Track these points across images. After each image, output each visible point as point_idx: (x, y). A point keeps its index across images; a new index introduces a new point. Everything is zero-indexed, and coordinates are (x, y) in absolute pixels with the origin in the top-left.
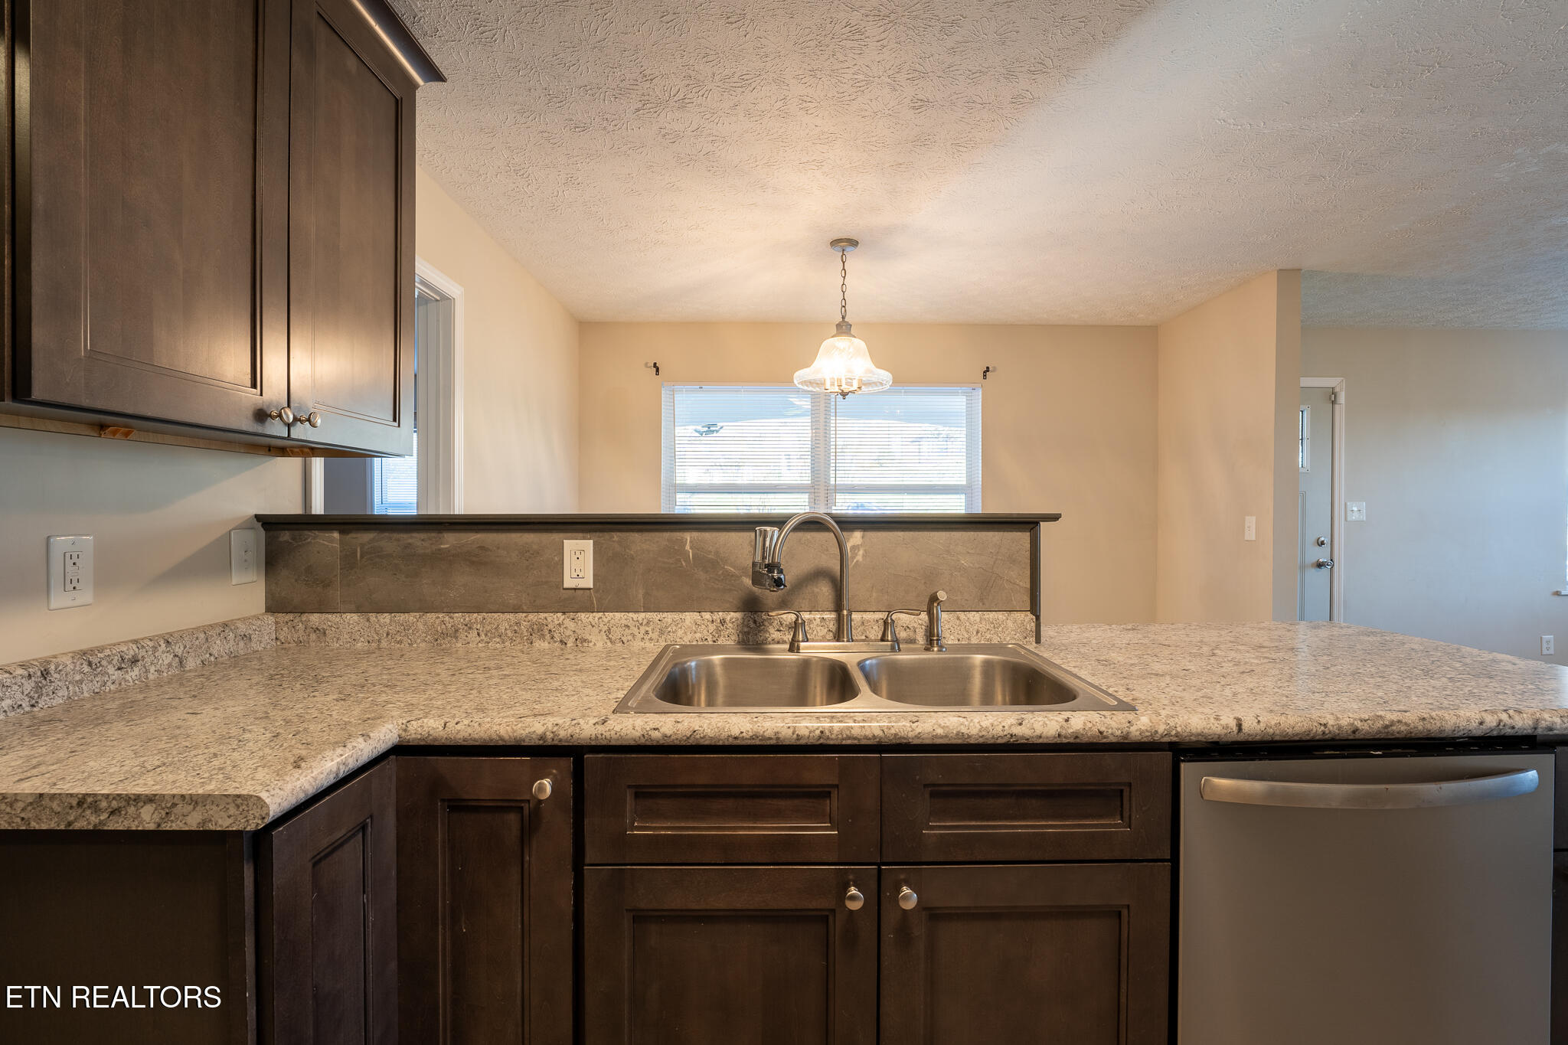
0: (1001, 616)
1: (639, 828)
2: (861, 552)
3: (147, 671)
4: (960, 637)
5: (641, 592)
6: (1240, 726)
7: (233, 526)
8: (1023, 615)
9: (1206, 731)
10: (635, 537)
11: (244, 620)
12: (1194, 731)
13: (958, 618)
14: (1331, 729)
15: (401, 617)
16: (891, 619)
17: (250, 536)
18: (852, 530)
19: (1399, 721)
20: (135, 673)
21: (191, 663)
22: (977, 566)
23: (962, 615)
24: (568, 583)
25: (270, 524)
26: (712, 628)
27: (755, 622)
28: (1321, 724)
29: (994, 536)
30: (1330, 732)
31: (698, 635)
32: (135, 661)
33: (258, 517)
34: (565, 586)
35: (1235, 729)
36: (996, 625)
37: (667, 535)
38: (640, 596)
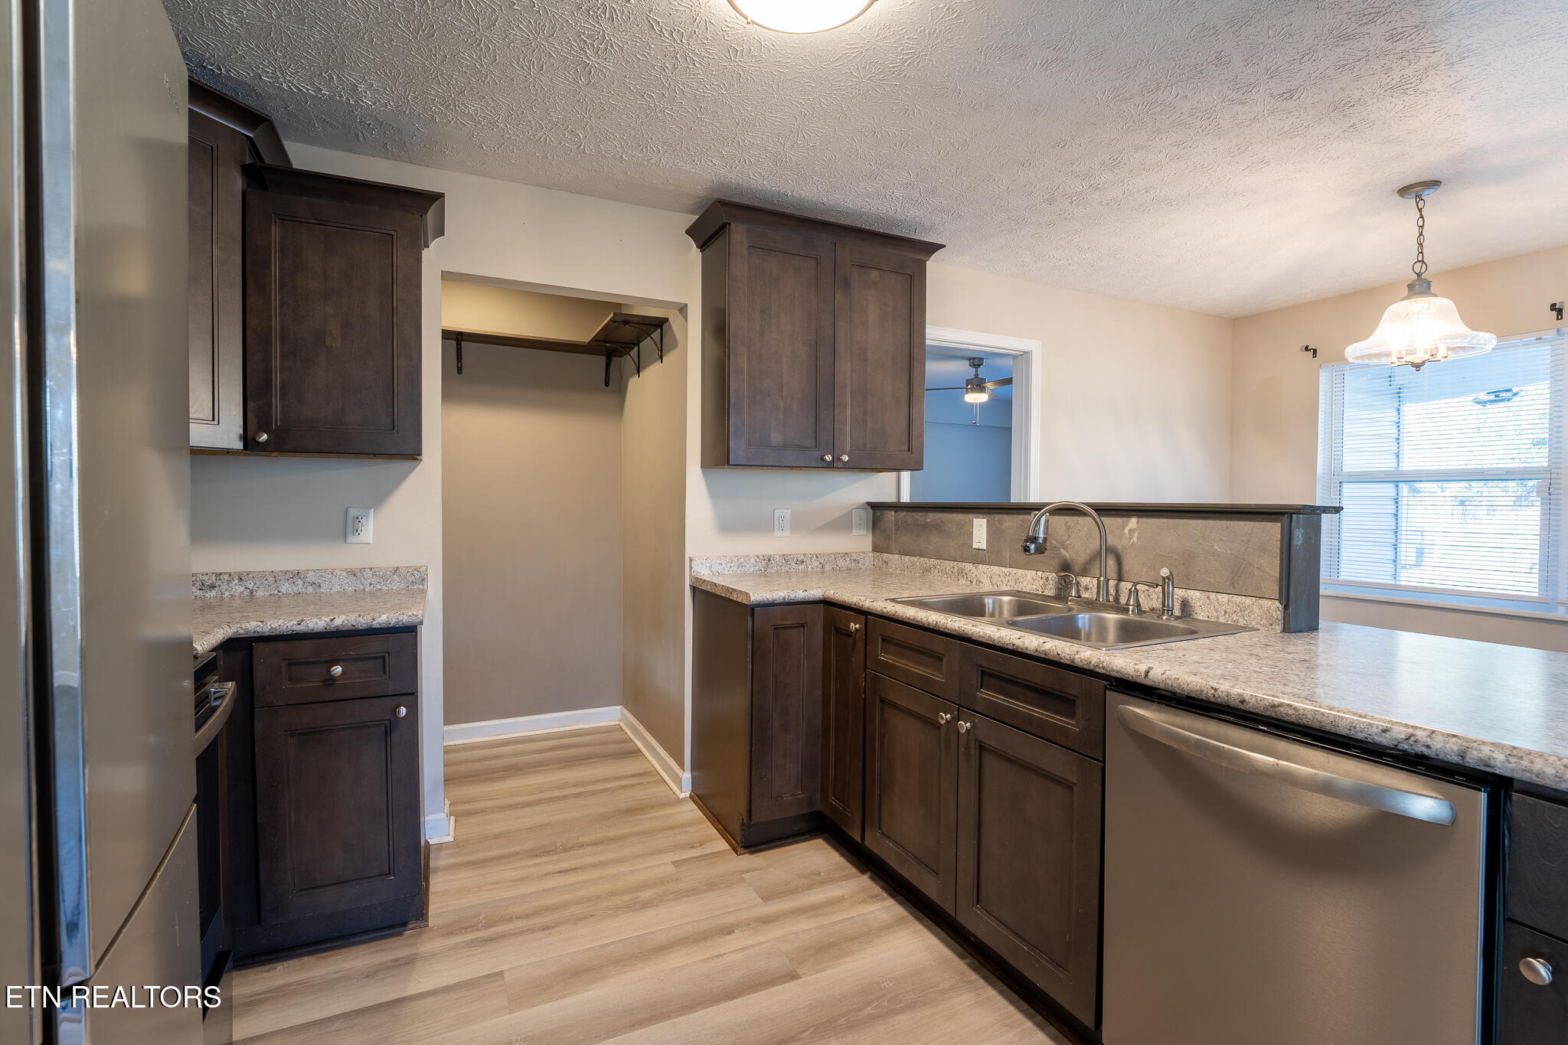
0: (1248, 601)
1: (883, 656)
2: (1136, 535)
3: (807, 567)
4: (1210, 615)
5: (1008, 554)
6: (1147, 673)
7: (854, 507)
8: (1270, 602)
9: (1122, 670)
10: (1006, 517)
11: (856, 553)
12: (1114, 668)
13: (1208, 598)
14: (1220, 694)
15: (912, 558)
16: (1135, 588)
17: (862, 513)
18: (1130, 516)
19: (1289, 705)
20: (802, 567)
21: (827, 568)
22: (1229, 552)
23: (1213, 596)
24: (975, 546)
25: (876, 507)
26: (1041, 582)
27: (1065, 581)
28: (1212, 688)
29: (1245, 525)
30: (1219, 697)
31: (1034, 587)
32: (802, 562)
33: (868, 503)
34: (974, 547)
35: (1143, 674)
36: (1243, 609)
37: (1021, 517)
38: (1007, 557)
